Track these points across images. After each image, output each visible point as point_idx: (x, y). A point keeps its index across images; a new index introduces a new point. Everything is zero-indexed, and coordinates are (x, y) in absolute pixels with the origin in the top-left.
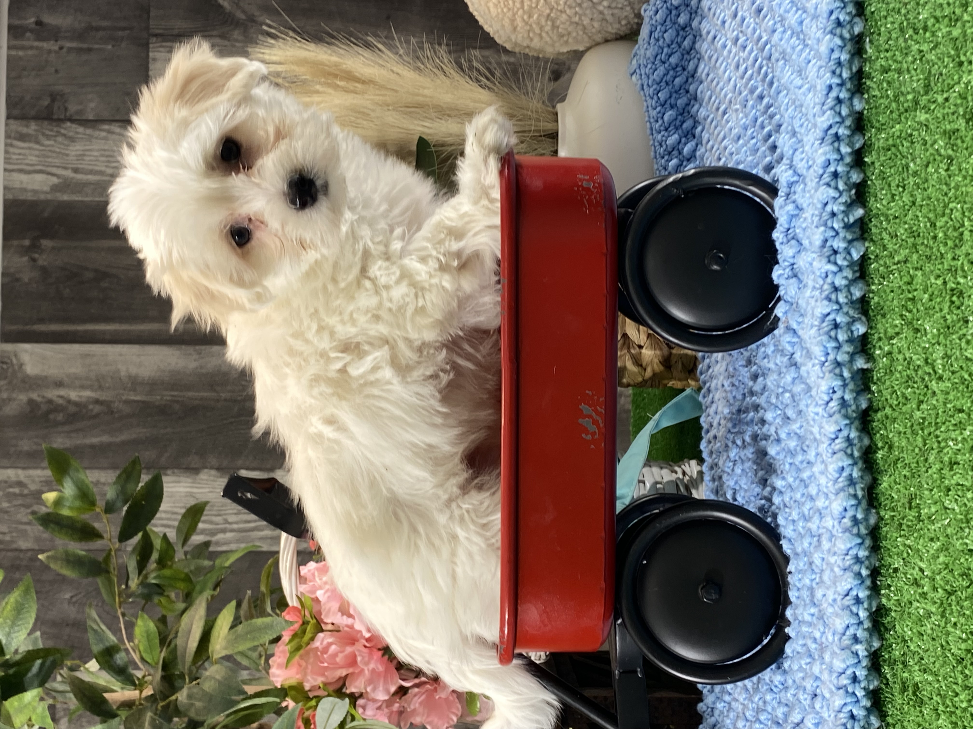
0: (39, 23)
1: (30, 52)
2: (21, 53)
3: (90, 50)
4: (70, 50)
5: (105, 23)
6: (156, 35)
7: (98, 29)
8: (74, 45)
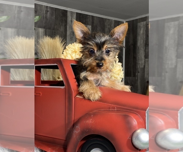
0: (48, 11)
1: (43, 9)
2: (43, 7)
3: (44, 19)
4: (44, 16)
5: (48, 22)
6: (46, 30)
7: (47, 21)
8: (45, 16)
